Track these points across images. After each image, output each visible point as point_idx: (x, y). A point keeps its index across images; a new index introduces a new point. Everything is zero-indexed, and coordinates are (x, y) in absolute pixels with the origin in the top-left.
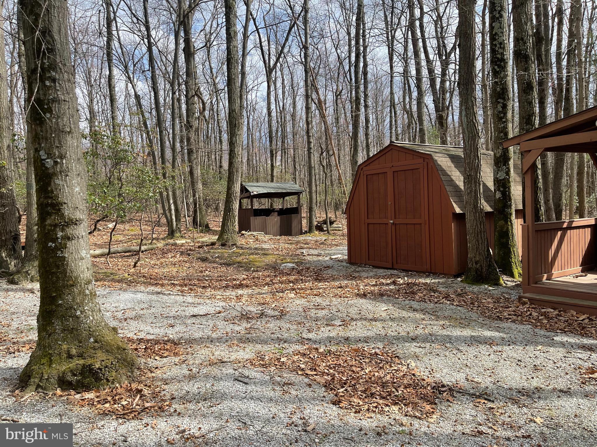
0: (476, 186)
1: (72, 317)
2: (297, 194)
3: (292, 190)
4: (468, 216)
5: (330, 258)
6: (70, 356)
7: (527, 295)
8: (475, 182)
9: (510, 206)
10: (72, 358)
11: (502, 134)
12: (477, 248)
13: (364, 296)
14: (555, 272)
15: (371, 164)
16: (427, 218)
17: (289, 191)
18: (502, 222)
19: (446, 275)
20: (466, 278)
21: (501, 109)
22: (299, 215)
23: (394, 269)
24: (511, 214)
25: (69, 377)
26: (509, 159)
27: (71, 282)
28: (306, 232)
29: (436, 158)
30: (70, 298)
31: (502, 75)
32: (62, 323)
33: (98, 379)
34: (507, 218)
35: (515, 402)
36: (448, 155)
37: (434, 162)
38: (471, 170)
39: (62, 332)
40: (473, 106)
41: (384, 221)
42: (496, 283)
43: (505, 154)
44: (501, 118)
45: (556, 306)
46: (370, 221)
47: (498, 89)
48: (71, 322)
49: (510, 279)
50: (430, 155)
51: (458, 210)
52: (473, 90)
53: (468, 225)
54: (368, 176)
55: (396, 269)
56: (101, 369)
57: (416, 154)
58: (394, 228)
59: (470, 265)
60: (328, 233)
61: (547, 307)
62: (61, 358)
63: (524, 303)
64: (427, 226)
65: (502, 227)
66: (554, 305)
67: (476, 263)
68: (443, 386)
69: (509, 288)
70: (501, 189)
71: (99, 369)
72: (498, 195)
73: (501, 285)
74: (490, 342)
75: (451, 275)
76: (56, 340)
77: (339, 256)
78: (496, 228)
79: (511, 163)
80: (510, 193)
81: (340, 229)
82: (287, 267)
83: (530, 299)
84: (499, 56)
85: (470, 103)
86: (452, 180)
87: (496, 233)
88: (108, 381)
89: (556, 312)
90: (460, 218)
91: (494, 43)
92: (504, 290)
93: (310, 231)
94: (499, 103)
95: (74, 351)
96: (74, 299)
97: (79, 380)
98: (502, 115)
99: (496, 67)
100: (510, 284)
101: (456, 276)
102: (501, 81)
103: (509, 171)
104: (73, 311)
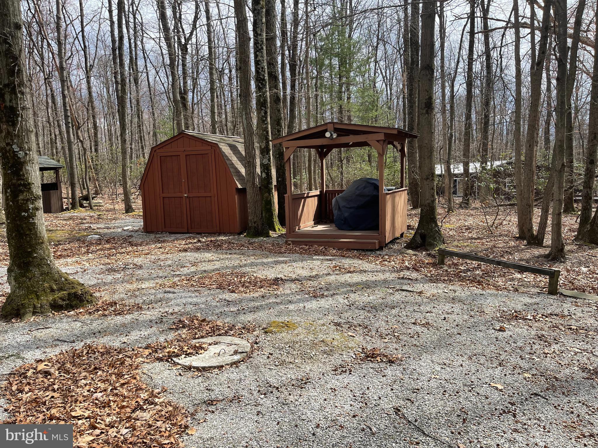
0: (253, 169)
1: (46, 265)
2: (56, 170)
3: (48, 164)
4: (249, 190)
5: (123, 229)
6: (52, 290)
7: (290, 239)
8: (253, 166)
9: (272, 183)
10: (54, 292)
11: (265, 132)
12: (255, 212)
13: (185, 250)
14: (302, 225)
15: (164, 148)
16: (216, 192)
17: (46, 166)
18: (267, 195)
19: (231, 233)
20: (247, 234)
21: (264, 115)
22: (59, 191)
23: (189, 233)
24: (272, 189)
25: (60, 302)
26: (270, 150)
27: (41, 241)
28: (67, 209)
29: (221, 147)
30: (41, 252)
31: (264, 91)
32: (40, 270)
33: (82, 301)
34: (270, 191)
35: (310, 280)
36: (227, 144)
37: (220, 149)
38: (250, 157)
39: (41, 276)
40: (250, 112)
41: (179, 195)
42: (268, 236)
43: (267, 146)
44: (264, 121)
45: (307, 243)
46: (164, 195)
47: (262, 100)
48: (45, 269)
49: (274, 233)
50: (217, 144)
51: (239, 186)
52: (250, 101)
53: (248, 197)
54: (162, 158)
55: (191, 233)
56: (83, 294)
57: (205, 142)
58: (188, 200)
59: (250, 225)
60: (91, 208)
61: (302, 245)
62: (46, 293)
63: (289, 245)
64: (216, 198)
65: (267, 198)
66: (306, 243)
67: (255, 223)
68: (278, 278)
69: (275, 238)
70: (266, 171)
71: (82, 294)
72: (264, 175)
73: (271, 237)
74: (285, 262)
75: (236, 233)
76: (38, 281)
77: (130, 227)
78: (263, 198)
79: (271, 152)
80: (271, 174)
81: (101, 204)
82: (94, 238)
83: (292, 242)
84: (262, 77)
85: (248, 110)
86: (233, 164)
87: (263, 202)
88: (88, 301)
89: (308, 247)
90: (242, 192)
91: (258, 66)
92: (273, 239)
93: (74, 207)
94: (262, 109)
95: (55, 287)
96: (44, 253)
97: (68, 304)
98: (264, 119)
99: (260, 84)
100: (275, 236)
101: (240, 234)
102: (263, 95)
103: (270, 158)
104: (45, 261)
